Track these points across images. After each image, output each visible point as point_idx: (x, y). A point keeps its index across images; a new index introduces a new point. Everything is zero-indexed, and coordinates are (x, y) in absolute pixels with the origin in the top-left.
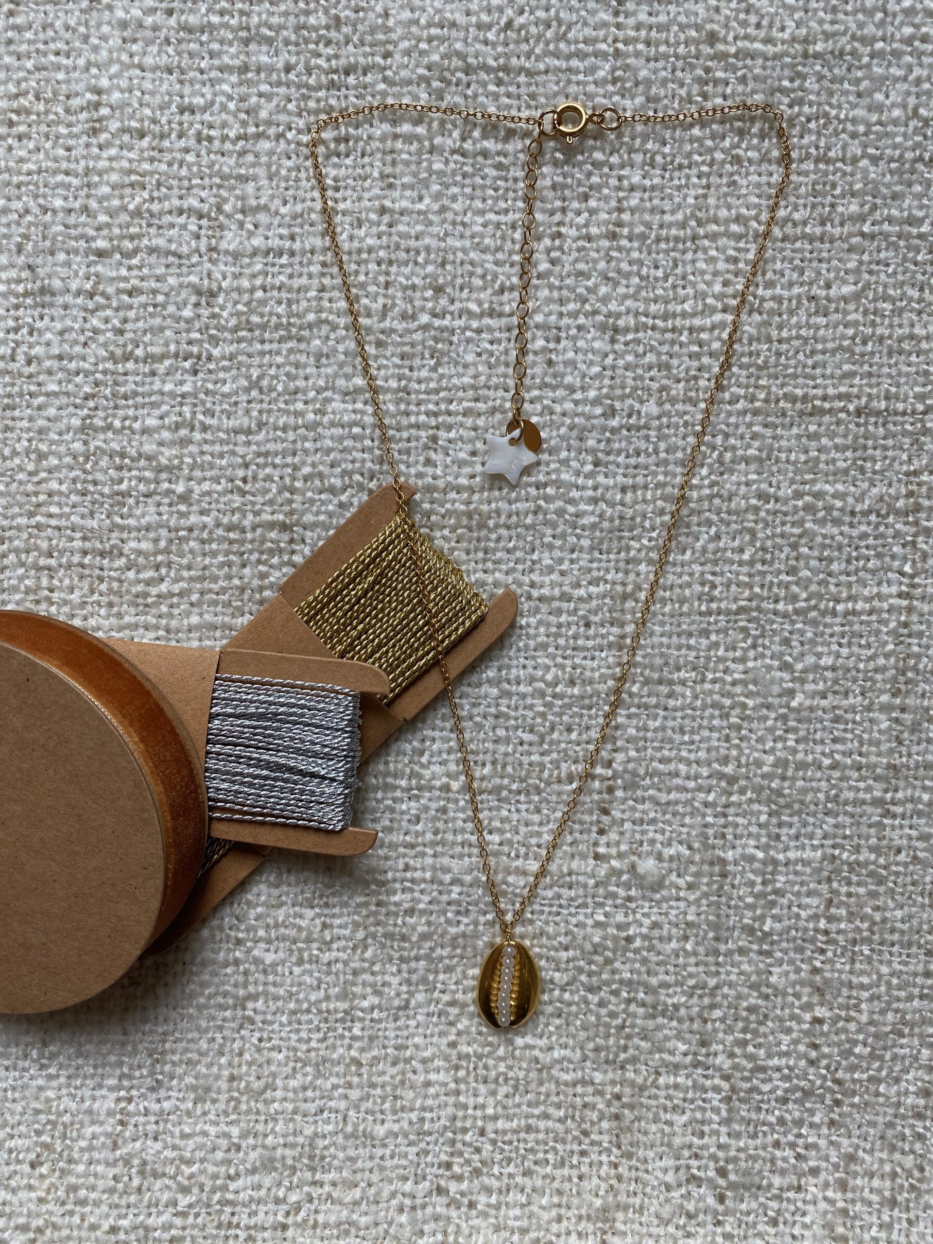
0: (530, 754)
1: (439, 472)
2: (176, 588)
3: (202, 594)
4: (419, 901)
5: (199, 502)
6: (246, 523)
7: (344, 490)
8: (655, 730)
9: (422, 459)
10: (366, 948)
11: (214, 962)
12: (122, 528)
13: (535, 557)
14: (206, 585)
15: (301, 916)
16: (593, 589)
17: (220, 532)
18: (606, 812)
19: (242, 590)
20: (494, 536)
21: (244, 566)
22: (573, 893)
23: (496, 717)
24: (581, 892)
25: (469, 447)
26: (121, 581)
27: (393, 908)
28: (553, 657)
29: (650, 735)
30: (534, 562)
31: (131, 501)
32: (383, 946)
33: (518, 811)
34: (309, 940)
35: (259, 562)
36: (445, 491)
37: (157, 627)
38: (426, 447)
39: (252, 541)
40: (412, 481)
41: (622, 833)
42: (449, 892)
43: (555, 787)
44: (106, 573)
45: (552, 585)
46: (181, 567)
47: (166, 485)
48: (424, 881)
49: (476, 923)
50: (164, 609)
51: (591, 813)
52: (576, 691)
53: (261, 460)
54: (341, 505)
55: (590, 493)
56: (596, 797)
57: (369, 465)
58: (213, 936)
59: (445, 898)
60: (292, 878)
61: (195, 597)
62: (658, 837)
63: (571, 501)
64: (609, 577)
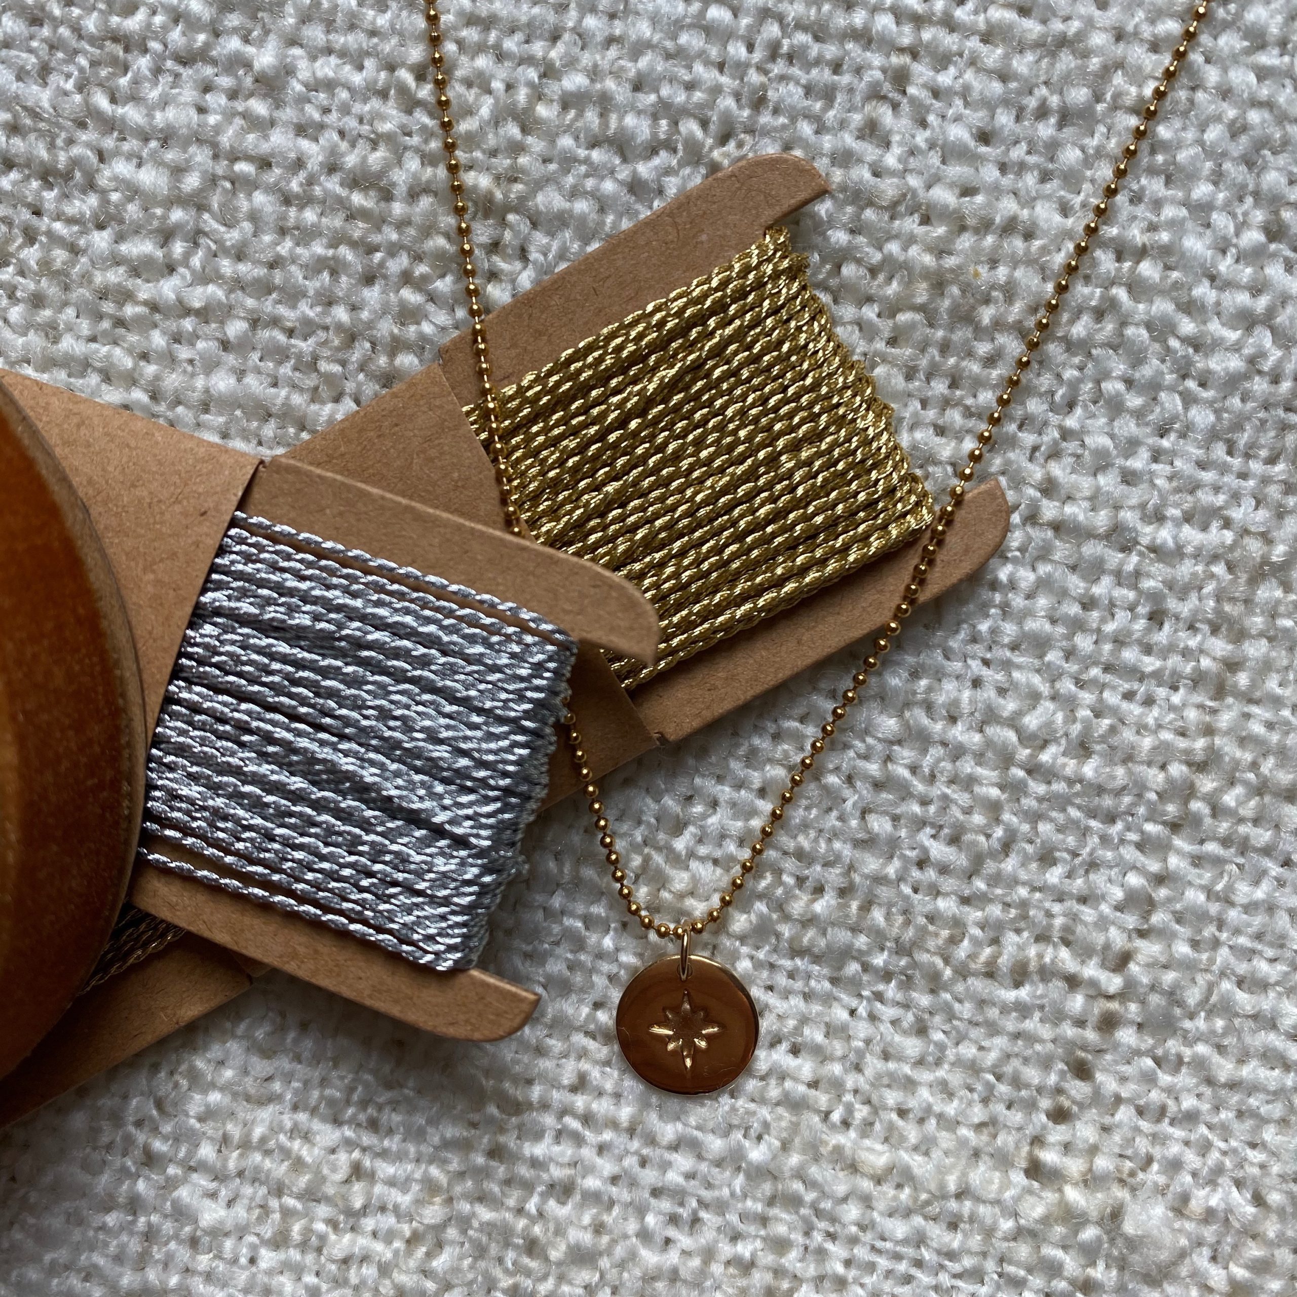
0: (936, 892)
1: (891, 160)
2: (197, 297)
3: (255, 322)
4: (589, 1170)
5: (302, 100)
6: (400, 178)
7: (652, 150)
8: (1250, 908)
9: (857, 118)
10: (440, 1245)
11: (83, 1192)
12: (109, 125)
13: (1071, 422)
14: (269, 306)
15: (307, 1137)
16: (1191, 535)
17: (333, 185)
18: (1082, 1071)
19: (351, 337)
20: (983, 348)
21: (369, 279)
22: (955, 1241)
23: (878, 786)
24: (976, 1241)
25: (977, 117)
26: (74, 250)
27: (524, 1171)
28: (1054, 675)
29: (1233, 915)
30: (1066, 434)
31: (143, 63)
32: (480, 1252)
33: (873, 1018)
34: (311, 1195)
35: (406, 278)
36: (893, 209)
37: (131, 380)
38: (875, 94)
39: (401, 224)
40: (821, 164)
41: (1106, 1129)
42: (665, 1166)
43: (977, 984)
44: (44, 223)
45: (1095, 500)
46: (222, 249)
47: (234, 44)
48: (614, 1124)
49: (709, 1254)
50: (158, 340)
51: (1046, 1064)
52: (1089, 770)
53: (471, 34)
54: (635, 187)
55: (1243, 298)
56: (1069, 1031)
57: (727, 103)
58: (95, 1131)
59: (649, 1176)
60: (308, 1044)
61: (236, 328)
62: (1191, 1158)
63: (1190, 307)
64: (1236, 514)
